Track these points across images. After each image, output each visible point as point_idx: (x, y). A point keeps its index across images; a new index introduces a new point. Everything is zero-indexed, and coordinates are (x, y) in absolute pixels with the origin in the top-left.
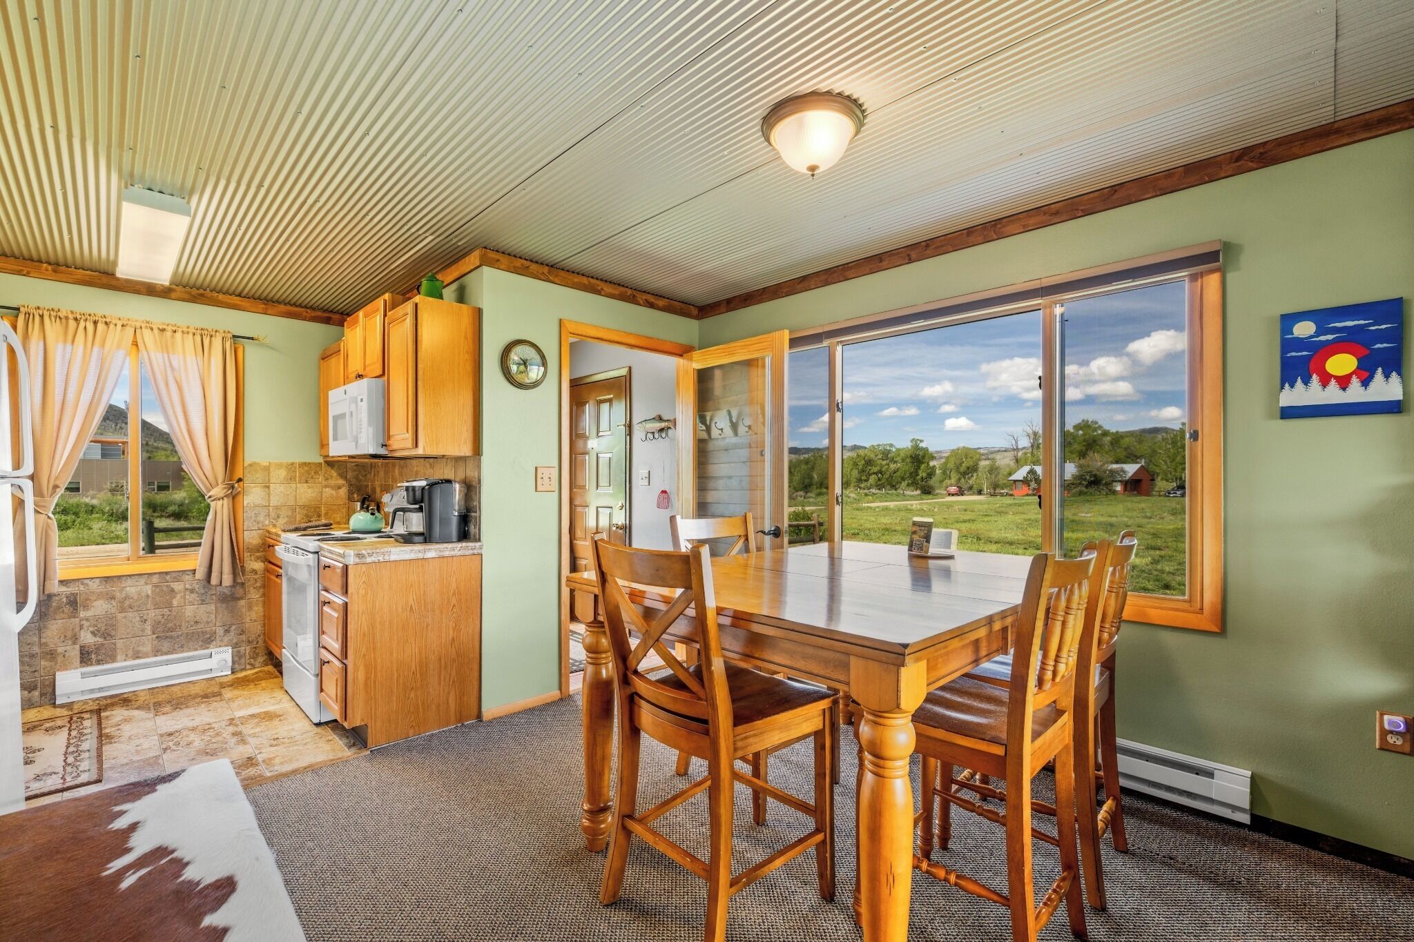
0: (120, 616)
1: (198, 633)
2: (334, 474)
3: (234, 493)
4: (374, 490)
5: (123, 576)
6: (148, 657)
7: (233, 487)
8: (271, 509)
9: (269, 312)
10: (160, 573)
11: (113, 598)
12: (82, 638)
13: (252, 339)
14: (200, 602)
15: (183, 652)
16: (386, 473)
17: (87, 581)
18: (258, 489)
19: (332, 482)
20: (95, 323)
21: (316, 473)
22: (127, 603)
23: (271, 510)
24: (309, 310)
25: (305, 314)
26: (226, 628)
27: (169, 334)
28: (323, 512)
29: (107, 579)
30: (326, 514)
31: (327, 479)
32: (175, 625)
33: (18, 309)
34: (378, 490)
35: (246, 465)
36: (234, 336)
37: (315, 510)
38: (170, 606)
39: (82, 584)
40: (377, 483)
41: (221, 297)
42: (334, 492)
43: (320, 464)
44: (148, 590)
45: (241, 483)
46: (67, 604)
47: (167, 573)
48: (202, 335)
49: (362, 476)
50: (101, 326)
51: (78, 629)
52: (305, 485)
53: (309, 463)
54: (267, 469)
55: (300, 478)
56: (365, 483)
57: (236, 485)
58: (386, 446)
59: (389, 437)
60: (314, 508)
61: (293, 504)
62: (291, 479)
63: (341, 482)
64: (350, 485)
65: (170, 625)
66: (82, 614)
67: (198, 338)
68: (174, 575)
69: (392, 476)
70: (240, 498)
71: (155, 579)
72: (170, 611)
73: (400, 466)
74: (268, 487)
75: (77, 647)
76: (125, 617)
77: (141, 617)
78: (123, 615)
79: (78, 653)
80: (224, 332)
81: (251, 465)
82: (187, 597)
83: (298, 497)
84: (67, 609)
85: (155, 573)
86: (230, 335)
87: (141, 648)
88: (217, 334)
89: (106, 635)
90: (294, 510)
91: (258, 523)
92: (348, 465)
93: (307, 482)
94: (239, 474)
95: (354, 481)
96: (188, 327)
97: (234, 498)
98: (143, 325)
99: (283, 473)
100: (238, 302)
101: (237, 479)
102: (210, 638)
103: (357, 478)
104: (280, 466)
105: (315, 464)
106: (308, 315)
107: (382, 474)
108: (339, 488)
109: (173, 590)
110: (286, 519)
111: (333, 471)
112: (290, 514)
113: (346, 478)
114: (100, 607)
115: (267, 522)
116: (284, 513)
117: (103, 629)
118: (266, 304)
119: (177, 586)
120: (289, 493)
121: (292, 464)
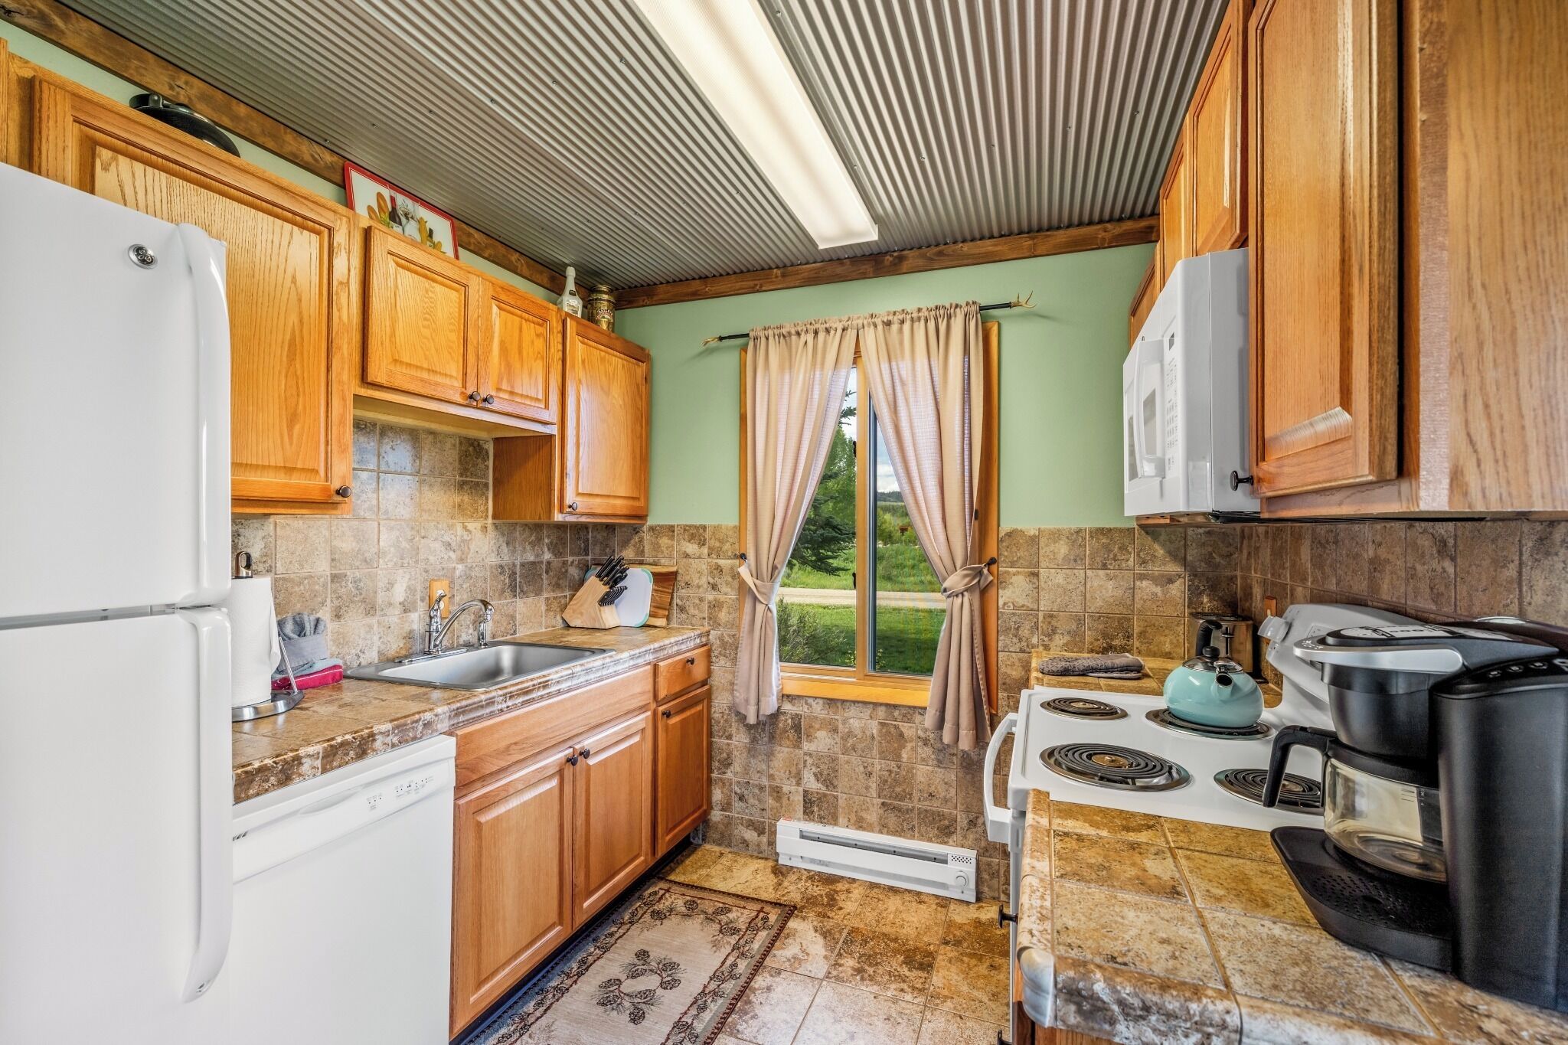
0: (843, 758)
1: (933, 813)
2: (1160, 552)
3: (983, 584)
4: (1248, 594)
5: (847, 701)
6: (872, 831)
7: (980, 573)
8: (1041, 615)
9: (1039, 251)
10: (887, 705)
11: (835, 730)
12: (806, 780)
13: (1008, 305)
14: (935, 762)
15: (913, 837)
16: (1278, 553)
17: (810, 701)
18: (1021, 578)
19: (1155, 569)
20: (816, 333)
21: (1123, 548)
22: (851, 741)
23: (1041, 618)
24: (1108, 226)
25: (1102, 234)
26: (971, 817)
27: (895, 327)
28: (1136, 630)
29: (831, 702)
30: (1142, 634)
31: (1144, 562)
32: (904, 791)
33: (747, 335)
34: (1257, 592)
35: (1002, 534)
36: (982, 308)
37: (1120, 624)
38: (898, 757)
39: (807, 704)
40: (1255, 576)
41: (966, 248)
42: (1158, 590)
43: (1131, 531)
44: (874, 727)
45: (994, 567)
46: (792, 727)
47: (895, 706)
48: (936, 319)
49: (1221, 556)
50: (821, 335)
51: (801, 766)
52: (1101, 573)
53: (1110, 530)
54: (1034, 540)
55: (1092, 558)
56: (1228, 573)
57: (985, 571)
58: (1250, 480)
59: (1262, 449)
60: (1119, 620)
61: (1079, 608)
62: (1075, 561)
63: (1174, 568)
64: (1194, 575)
65: (898, 789)
66: (806, 746)
67: (931, 325)
68: (903, 711)
69: (1293, 564)
70: (993, 591)
71: (881, 712)
72: (899, 767)
73: (1315, 538)
74: (1036, 575)
75: (801, 789)
76: (848, 762)
77: (865, 767)
78: (846, 757)
79: (801, 799)
80: (968, 304)
81: (1009, 535)
82: (920, 750)
83: (1088, 595)
84: (792, 734)
85: (881, 704)
86: (975, 308)
87: (864, 815)
88: (958, 310)
89: (829, 783)
90: (1080, 621)
91: (1020, 640)
92: (1190, 531)
93: (1104, 567)
94: (992, 551)
95: (1202, 567)
96: (919, 310)
97: (984, 592)
98: (865, 322)
99: (1062, 549)
100: (991, 249)
101: (988, 560)
102: (948, 827)
103: (1208, 560)
104: (1055, 535)
105: (1121, 530)
106: (1107, 235)
107: (1266, 554)
108: (1171, 581)
109: (901, 735)
110: (1067, 638)
111: (1156, 546)
112: (1074, 627)
113: (1184, 562)
114: (821, 742)
115: (1035, 640)
116: (1064, 624)
117: (825, 773)
118: (1032, 239)
119: (907, 729)
120: (1071, 587)
121: (1078, 531)
